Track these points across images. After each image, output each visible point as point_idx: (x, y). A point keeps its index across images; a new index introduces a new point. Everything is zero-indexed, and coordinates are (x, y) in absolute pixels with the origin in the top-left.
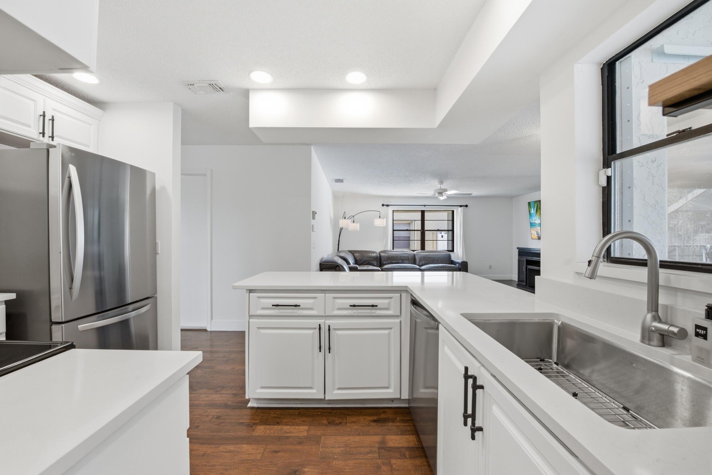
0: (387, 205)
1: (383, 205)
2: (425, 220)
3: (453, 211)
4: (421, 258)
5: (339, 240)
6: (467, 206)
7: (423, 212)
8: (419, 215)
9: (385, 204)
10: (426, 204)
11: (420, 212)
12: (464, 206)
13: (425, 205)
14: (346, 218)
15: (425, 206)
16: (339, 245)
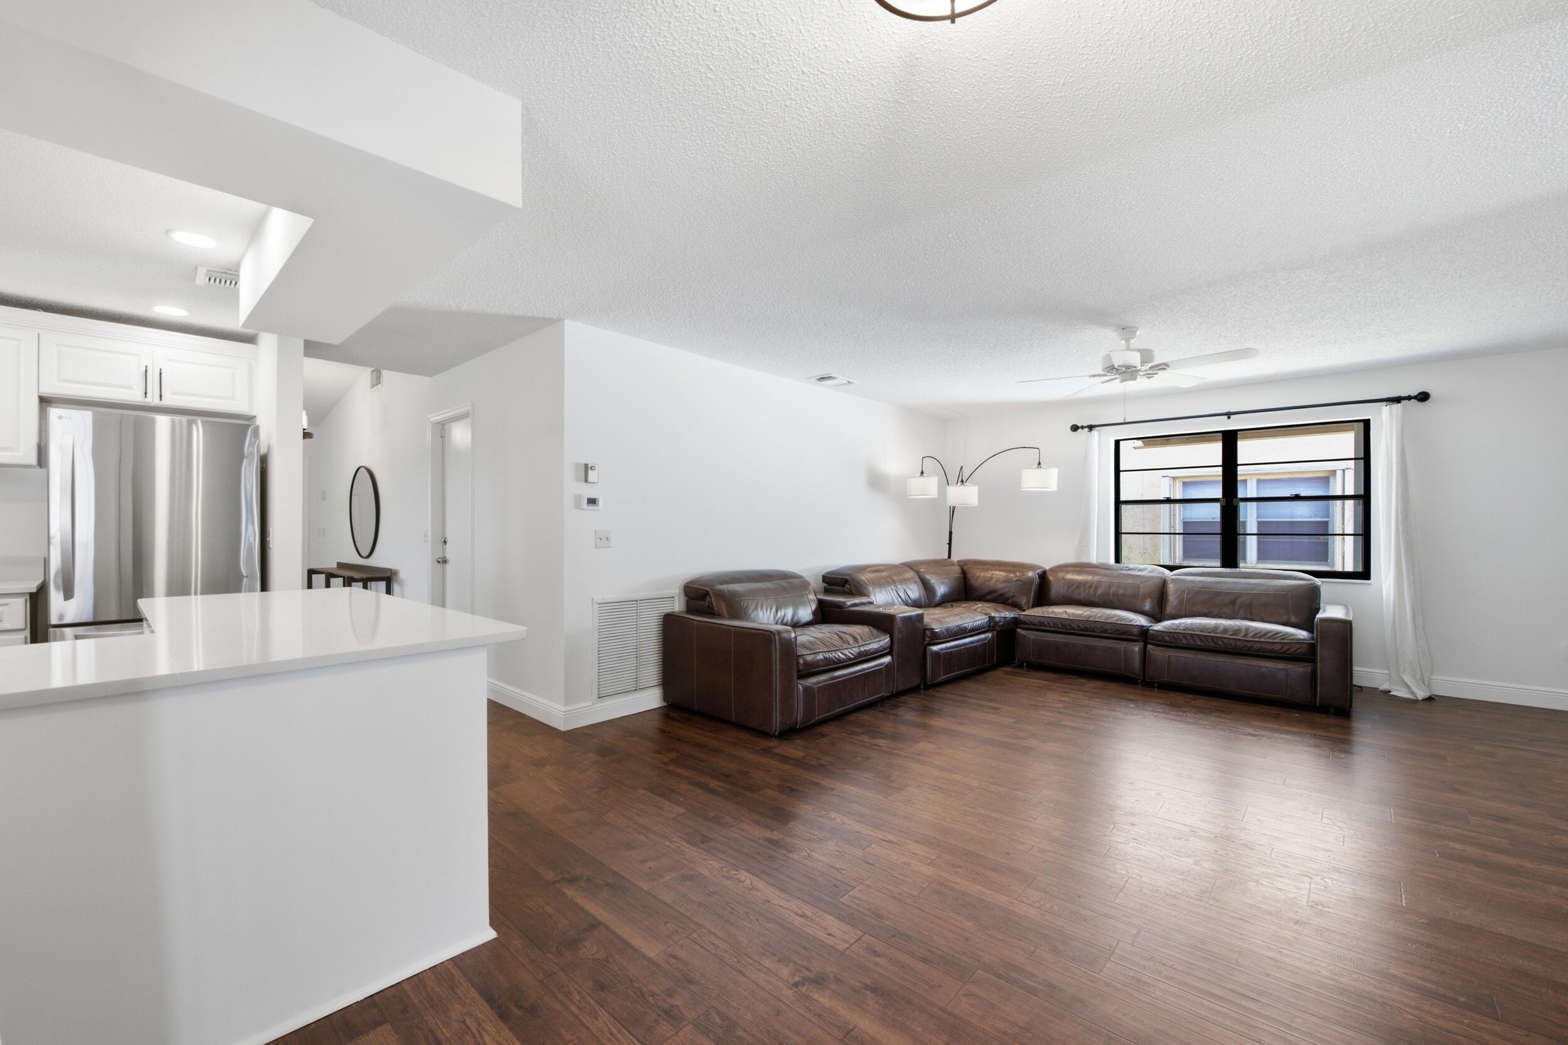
0: (1091, 428)
1: (1075, 428)
2: (1239, 462)
3: (1367, 423)
4: (1183, 592)
5: (951, 533)
6: (1423, 397)
7: (1230, 440)
8: (1214, 452)
9: (1080, 425)
10: (1232, 410)
11: (1216, 440)
12: (1409, 398)
13: (1229, 415)
14: (924, 475)
15: (1232, 416)
16: (950, 544)
